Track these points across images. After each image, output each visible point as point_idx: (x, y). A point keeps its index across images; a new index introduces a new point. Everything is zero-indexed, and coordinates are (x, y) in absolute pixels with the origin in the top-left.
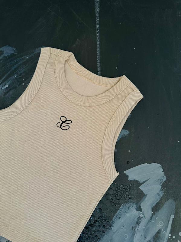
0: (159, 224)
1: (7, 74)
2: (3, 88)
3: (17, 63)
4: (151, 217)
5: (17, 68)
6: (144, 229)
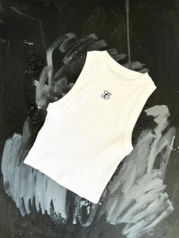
0: (166, 142)
1: (71, 51)
2: (69, 60)
3: (77, 43)
4: (161, 138)
5: (77, 47)
6: (157, 145)
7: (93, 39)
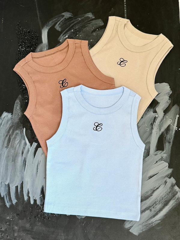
0: (169, 121)
2: (65, 38)
4: (164, 117)
5: (73, 26)
6: (159, 125)
7: (90, 18)
